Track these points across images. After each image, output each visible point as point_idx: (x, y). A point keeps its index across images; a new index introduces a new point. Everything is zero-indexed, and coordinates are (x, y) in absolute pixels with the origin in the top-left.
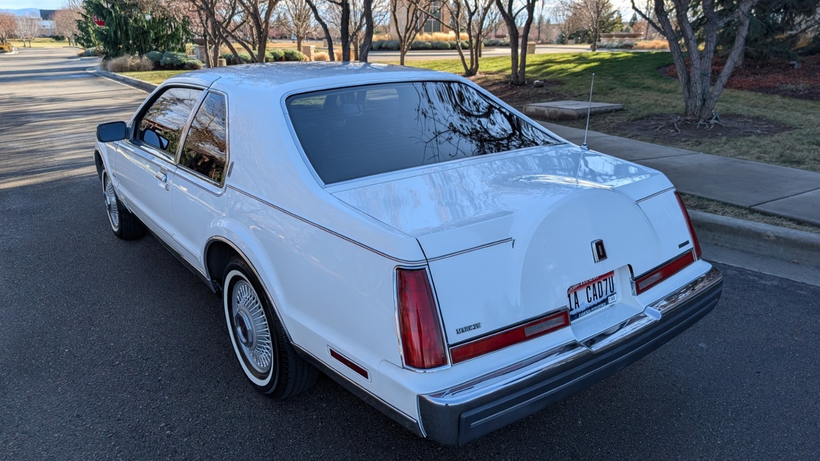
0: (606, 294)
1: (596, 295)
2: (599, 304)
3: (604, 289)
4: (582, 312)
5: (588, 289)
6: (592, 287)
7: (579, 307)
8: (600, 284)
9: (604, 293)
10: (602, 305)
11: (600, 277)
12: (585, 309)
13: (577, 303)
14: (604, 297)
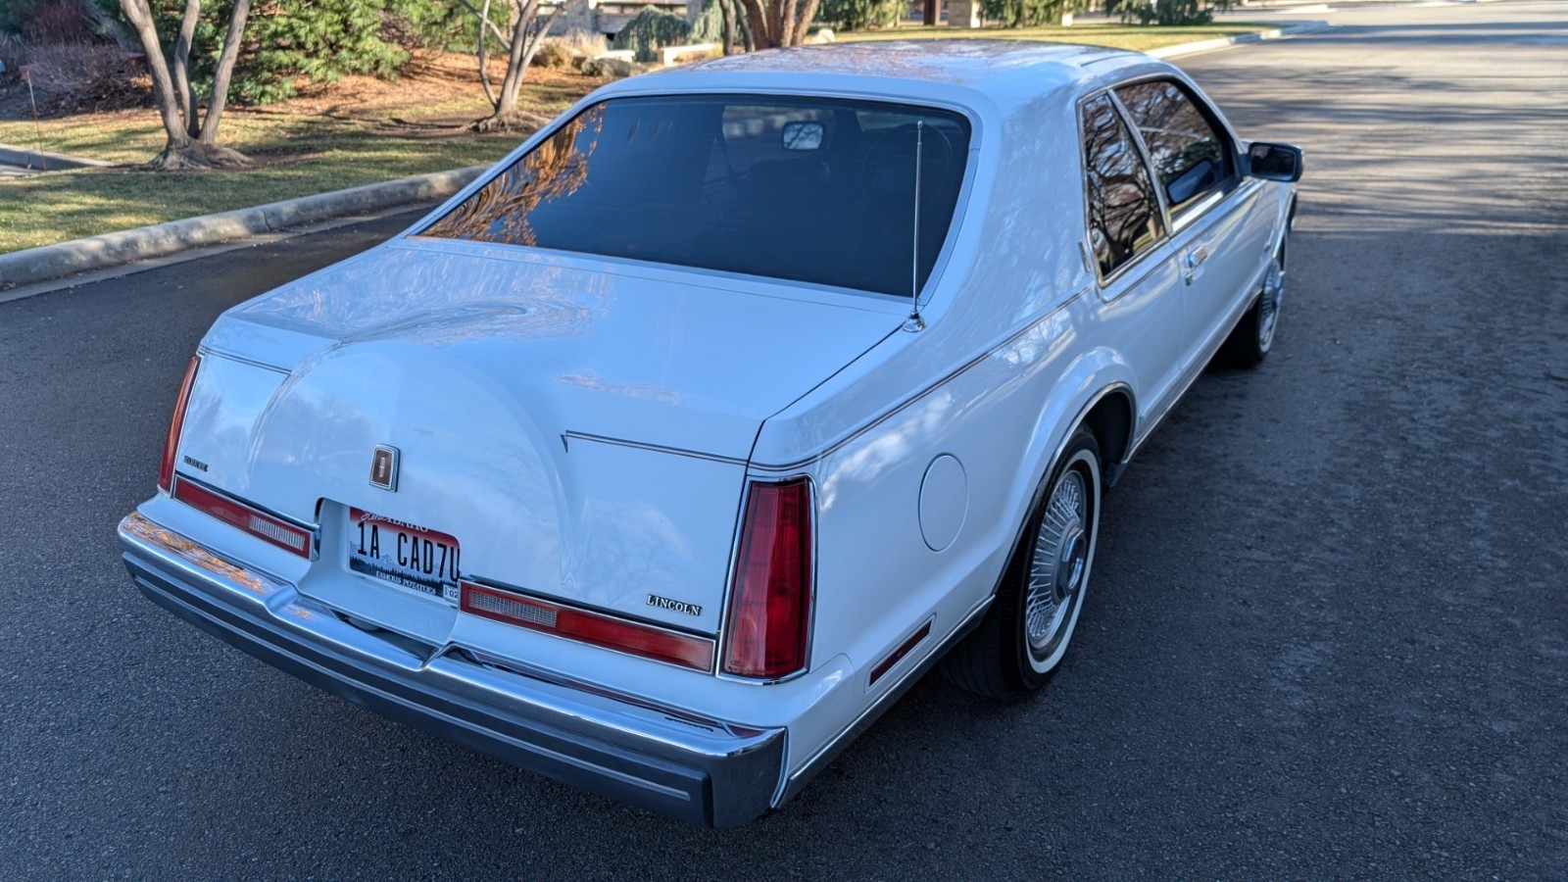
0: (441, 576)
1: (417, 560)
2: (419, 581)
3: (437, 561)
4: (381, 570)
5: (402, 538)
6: (410, 540)
7: (378, 557)
8: (428, 546)
9: (436, 571)
10: (428, 589)
11: (432, 533)
12: (390, 569)
13: (377, 548)
14: (434, 577)
